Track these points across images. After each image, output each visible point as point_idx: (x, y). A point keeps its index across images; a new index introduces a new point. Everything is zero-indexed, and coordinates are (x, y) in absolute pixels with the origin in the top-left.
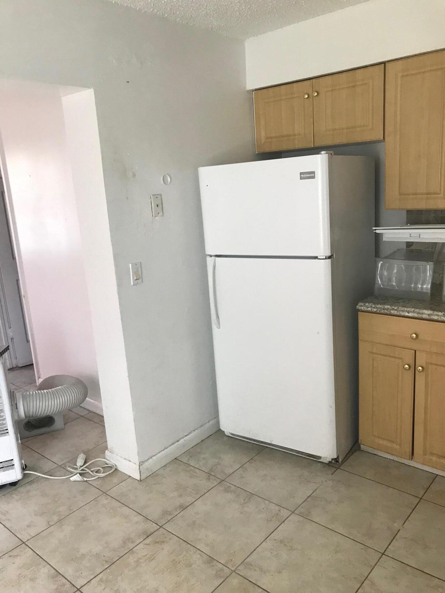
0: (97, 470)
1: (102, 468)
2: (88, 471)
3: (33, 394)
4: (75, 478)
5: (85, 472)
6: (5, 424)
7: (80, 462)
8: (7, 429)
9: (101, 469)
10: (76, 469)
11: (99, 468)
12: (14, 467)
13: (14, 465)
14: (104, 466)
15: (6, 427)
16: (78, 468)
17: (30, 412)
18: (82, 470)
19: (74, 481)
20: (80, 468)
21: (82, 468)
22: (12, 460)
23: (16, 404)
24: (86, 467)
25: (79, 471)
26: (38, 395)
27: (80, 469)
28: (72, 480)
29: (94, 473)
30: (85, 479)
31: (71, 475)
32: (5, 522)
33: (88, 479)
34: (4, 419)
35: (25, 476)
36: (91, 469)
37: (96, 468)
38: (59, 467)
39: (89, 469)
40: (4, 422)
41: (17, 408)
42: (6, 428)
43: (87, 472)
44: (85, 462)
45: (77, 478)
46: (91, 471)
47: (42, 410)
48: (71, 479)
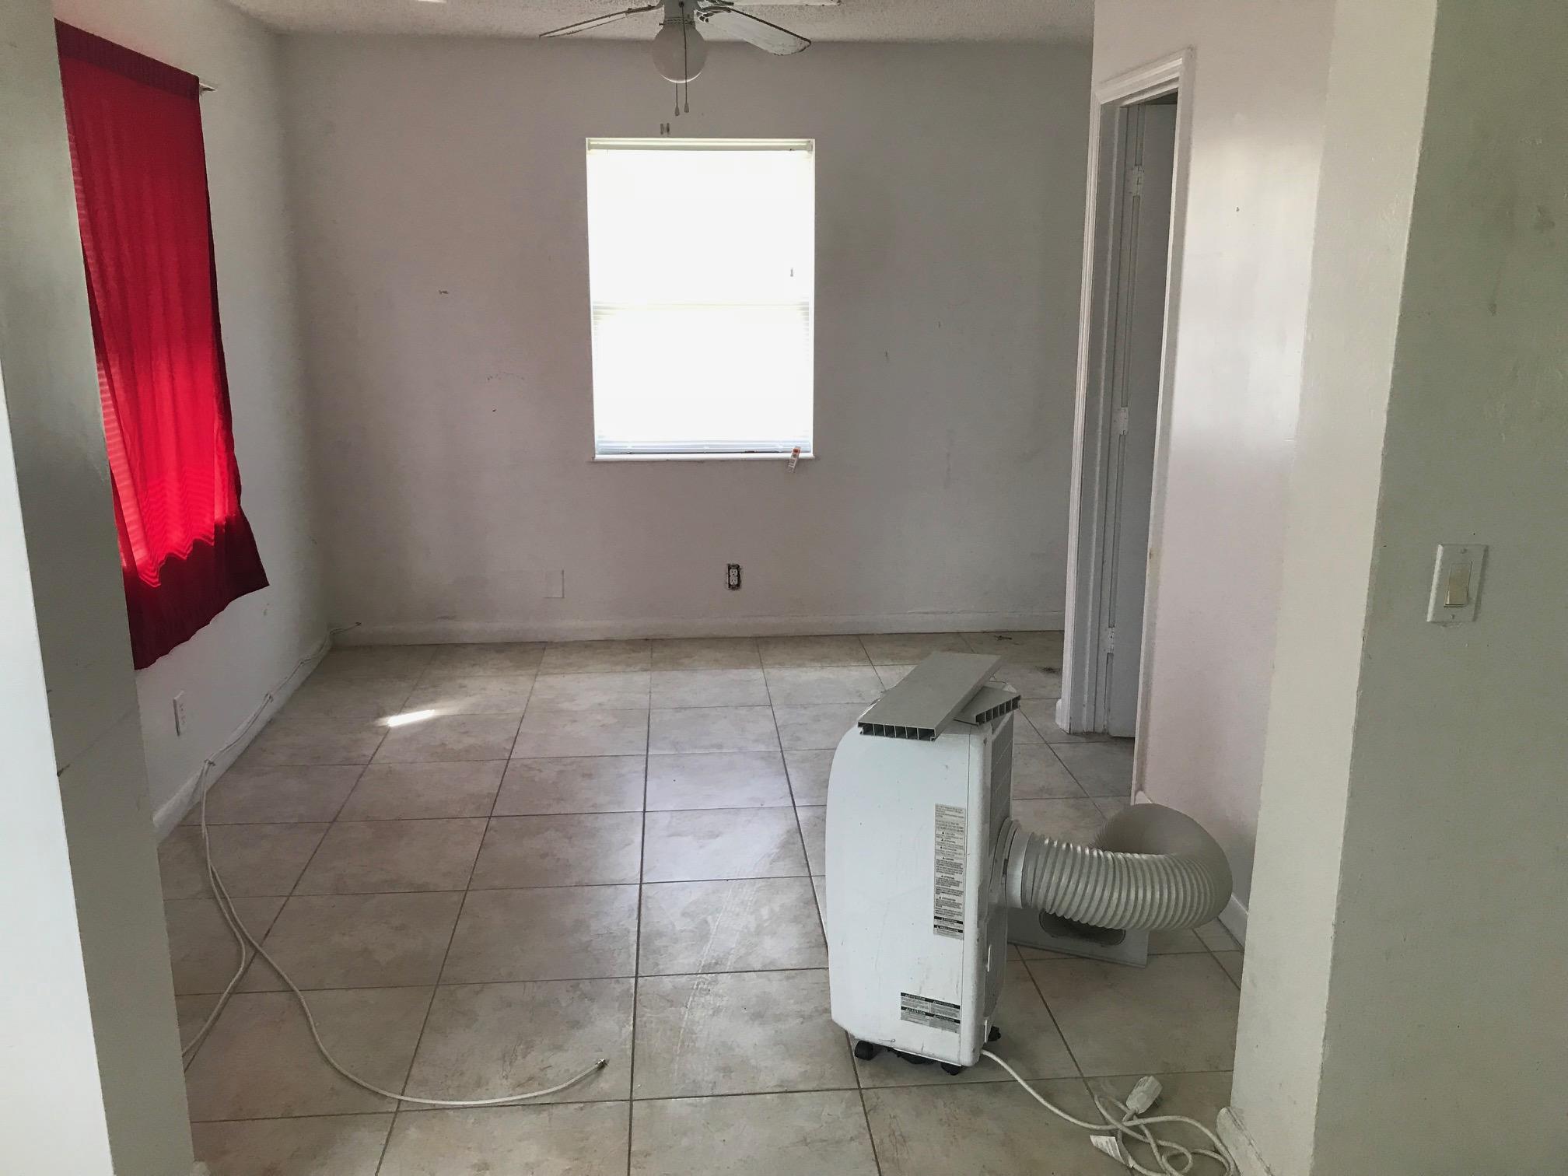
0: (1175, 1152)
1: (1194, 1154)
2: (1150, 1140)
3: (1059, 846)
4: (1105, 1144)
5: (1140, 1137)
6: (957, 906)
7: (1137, 1101)
8: (961, 923)
9: (1190, 1157)
10: (1120, 1115)
11: (1182, 1150)
12: (958, 1027)
13: (958, 1022)
14: (1201, 1151)
15: (959, 914)
16: (1125, 1114)
17: (1037, 898)
18: (1136, 1128)
19: (1101, 1151)
20: (1131, 1119)
21: (1136, 1122)
22: (958, 1007)
23: (1006, 861)
24: (1147, 1125)
25: (1124, 1126)
26: (1071, 854)
27: (1130, 1124)
28: (1094, 1144)
29: (1164, 1160)
30: (1132, 1163)
31: (1098, 1127)
32: (887, 1165)
33: (1137, 1167)
34: (961, 893)
35: (981, 1061)
36: (1160, 1139)
37: (1175, 1146)
38: (1082, 1080)
39: (1156, 1136)
40: (958, 900)
41: (1005, 873)
42: (960, 918)
43: (1147, 1141)
44: (1150, 1112)
45: (1110, 1145)
46: (1159, 1147)
47: (1070, 904)
48: (1093, 1139)
